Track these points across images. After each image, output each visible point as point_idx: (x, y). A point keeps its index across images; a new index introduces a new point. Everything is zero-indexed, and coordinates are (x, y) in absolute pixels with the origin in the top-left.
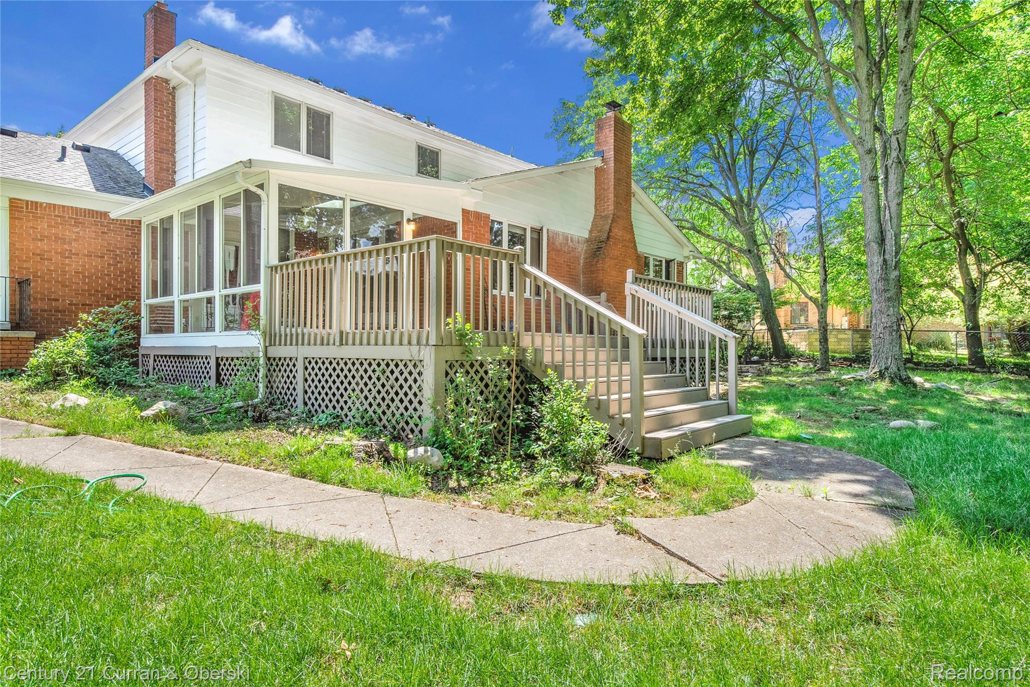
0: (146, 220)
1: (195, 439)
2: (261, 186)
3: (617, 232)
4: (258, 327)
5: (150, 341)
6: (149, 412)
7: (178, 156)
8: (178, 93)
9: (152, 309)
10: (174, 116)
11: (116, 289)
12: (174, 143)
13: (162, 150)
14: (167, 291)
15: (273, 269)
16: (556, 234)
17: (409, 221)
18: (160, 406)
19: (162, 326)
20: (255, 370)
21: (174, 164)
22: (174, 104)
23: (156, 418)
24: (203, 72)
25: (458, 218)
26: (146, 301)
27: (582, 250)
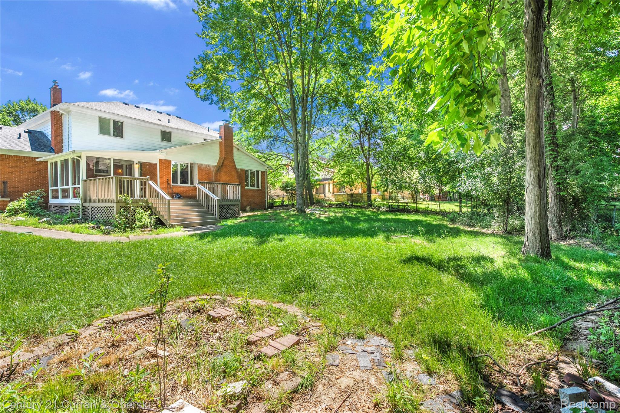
0: (50, 162)
1: (50, 226)
2: (80, 157)
3: (226, 163)
4: (79, 197)
5: (52, 201)
6: (41, 221)
7: (64, 138)
8: (63, 116)
9: (53, 190)
10: (62, 124)
11: (41, 183)
12: (62, 133)
13: (57, 136)
14: (57, 185)
15: (84, 181)
16: (202, 165)
17: (136, 164)
18: (45, 219)
19: (56, 197)
20: (79, 209)
21: (62, 140)
22: (62, 120)
23: (42, 222)
24: (71, 111)
25: (157, 162)
26: (50, 188)
27: (214, 170)
